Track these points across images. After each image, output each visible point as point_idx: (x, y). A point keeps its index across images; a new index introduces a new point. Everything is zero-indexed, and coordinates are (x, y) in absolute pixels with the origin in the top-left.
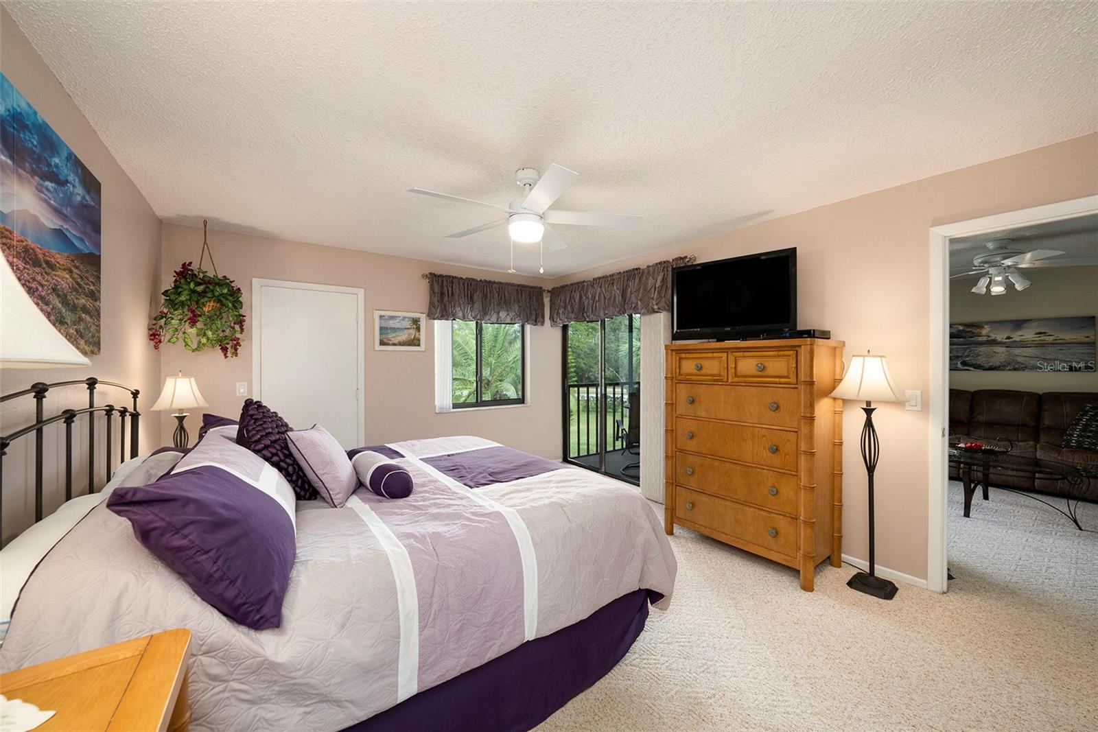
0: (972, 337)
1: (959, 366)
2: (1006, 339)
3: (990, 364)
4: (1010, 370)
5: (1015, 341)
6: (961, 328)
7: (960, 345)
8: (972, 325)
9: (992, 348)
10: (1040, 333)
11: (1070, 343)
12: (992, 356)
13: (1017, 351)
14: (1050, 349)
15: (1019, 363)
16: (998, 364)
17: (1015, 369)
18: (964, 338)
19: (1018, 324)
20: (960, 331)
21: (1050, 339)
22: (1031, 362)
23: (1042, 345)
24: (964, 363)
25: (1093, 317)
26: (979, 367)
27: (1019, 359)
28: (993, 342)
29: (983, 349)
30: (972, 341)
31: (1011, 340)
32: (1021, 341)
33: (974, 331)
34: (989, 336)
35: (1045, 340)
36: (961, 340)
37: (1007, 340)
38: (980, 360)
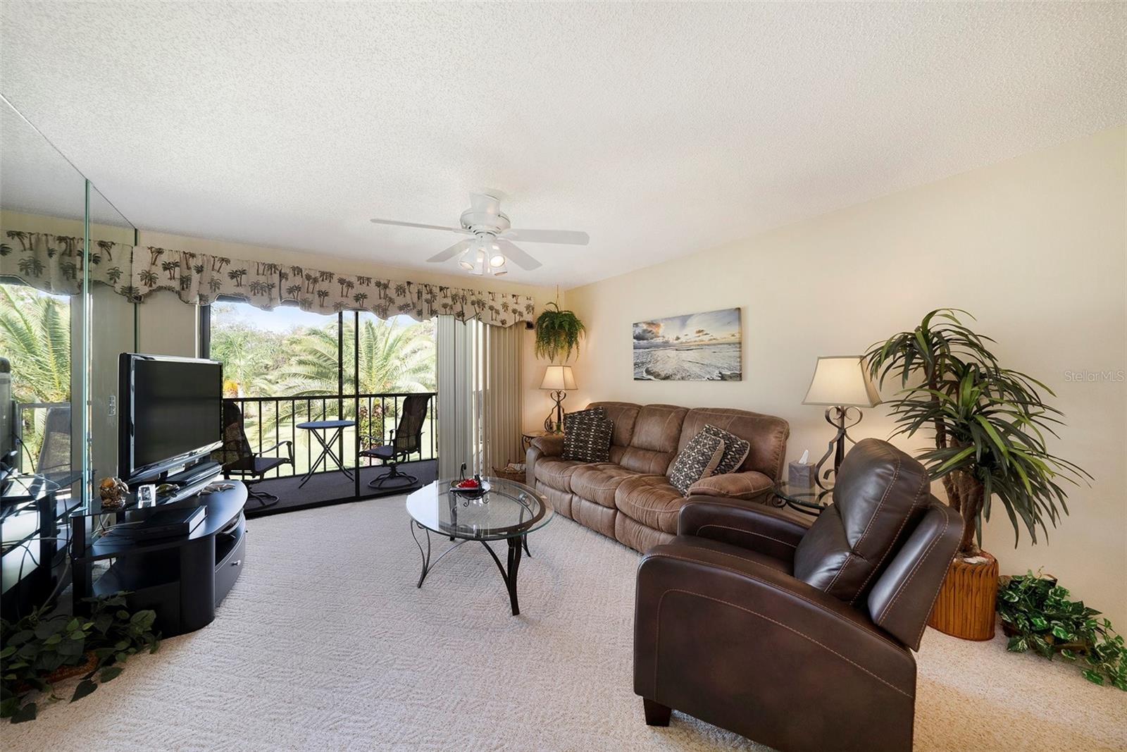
0: (652, 339)
1: (645, 375)
2: (676, 340)
3: (665, 372)
4: (679, 379)
5: (682, 343)
6: (645, 327)
7: (645, 349)
8: (651, 324)
9: (666, 351)
10: (699, 332)
11: (721, 344)
12: (666, 362)
13: (684, 355)
14: (707, 352)
15: (685, 370)
16: (670, 372)
17: (683, 378)
18: (647, 339)
19: (684, 319)
20: (644, 331)
21: (706, 338)
22: (694, 369)
23: (700, 347)
24: (648, 372)
25: (739, 309)
26: (657, 376)
27: (686, 366)
28: (666, 345)
29: (660, 353)
30: (653, 343)
31: (679, 341)
32: (686, 342)
33: (654, 331)
34: (664, 337)
35: (703, 341)
36: (645, 341)
37: (677, 342)
38: (657, 368)
